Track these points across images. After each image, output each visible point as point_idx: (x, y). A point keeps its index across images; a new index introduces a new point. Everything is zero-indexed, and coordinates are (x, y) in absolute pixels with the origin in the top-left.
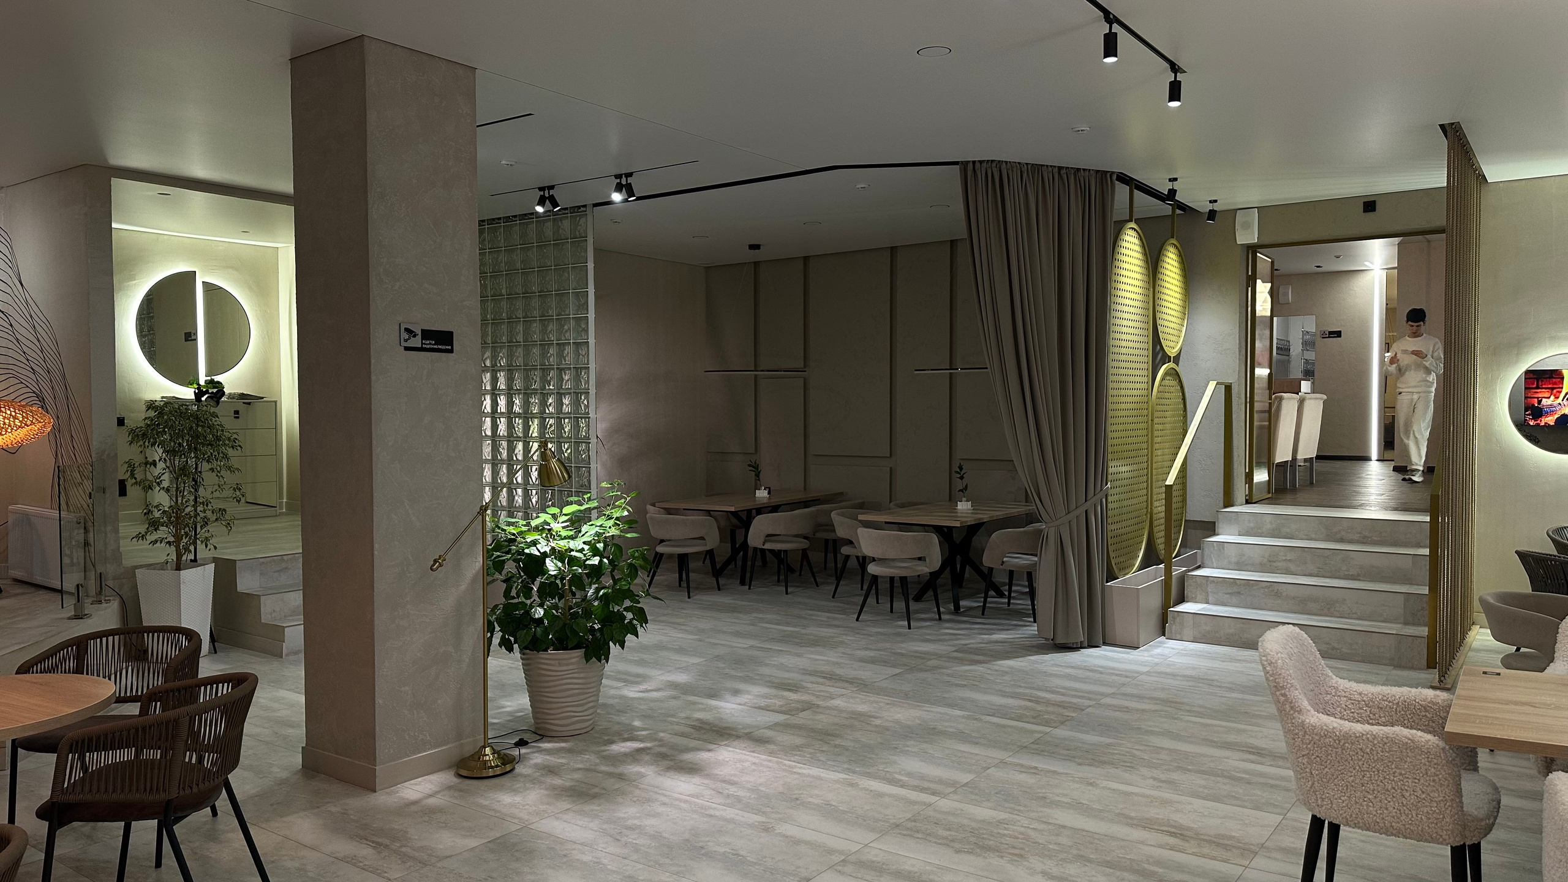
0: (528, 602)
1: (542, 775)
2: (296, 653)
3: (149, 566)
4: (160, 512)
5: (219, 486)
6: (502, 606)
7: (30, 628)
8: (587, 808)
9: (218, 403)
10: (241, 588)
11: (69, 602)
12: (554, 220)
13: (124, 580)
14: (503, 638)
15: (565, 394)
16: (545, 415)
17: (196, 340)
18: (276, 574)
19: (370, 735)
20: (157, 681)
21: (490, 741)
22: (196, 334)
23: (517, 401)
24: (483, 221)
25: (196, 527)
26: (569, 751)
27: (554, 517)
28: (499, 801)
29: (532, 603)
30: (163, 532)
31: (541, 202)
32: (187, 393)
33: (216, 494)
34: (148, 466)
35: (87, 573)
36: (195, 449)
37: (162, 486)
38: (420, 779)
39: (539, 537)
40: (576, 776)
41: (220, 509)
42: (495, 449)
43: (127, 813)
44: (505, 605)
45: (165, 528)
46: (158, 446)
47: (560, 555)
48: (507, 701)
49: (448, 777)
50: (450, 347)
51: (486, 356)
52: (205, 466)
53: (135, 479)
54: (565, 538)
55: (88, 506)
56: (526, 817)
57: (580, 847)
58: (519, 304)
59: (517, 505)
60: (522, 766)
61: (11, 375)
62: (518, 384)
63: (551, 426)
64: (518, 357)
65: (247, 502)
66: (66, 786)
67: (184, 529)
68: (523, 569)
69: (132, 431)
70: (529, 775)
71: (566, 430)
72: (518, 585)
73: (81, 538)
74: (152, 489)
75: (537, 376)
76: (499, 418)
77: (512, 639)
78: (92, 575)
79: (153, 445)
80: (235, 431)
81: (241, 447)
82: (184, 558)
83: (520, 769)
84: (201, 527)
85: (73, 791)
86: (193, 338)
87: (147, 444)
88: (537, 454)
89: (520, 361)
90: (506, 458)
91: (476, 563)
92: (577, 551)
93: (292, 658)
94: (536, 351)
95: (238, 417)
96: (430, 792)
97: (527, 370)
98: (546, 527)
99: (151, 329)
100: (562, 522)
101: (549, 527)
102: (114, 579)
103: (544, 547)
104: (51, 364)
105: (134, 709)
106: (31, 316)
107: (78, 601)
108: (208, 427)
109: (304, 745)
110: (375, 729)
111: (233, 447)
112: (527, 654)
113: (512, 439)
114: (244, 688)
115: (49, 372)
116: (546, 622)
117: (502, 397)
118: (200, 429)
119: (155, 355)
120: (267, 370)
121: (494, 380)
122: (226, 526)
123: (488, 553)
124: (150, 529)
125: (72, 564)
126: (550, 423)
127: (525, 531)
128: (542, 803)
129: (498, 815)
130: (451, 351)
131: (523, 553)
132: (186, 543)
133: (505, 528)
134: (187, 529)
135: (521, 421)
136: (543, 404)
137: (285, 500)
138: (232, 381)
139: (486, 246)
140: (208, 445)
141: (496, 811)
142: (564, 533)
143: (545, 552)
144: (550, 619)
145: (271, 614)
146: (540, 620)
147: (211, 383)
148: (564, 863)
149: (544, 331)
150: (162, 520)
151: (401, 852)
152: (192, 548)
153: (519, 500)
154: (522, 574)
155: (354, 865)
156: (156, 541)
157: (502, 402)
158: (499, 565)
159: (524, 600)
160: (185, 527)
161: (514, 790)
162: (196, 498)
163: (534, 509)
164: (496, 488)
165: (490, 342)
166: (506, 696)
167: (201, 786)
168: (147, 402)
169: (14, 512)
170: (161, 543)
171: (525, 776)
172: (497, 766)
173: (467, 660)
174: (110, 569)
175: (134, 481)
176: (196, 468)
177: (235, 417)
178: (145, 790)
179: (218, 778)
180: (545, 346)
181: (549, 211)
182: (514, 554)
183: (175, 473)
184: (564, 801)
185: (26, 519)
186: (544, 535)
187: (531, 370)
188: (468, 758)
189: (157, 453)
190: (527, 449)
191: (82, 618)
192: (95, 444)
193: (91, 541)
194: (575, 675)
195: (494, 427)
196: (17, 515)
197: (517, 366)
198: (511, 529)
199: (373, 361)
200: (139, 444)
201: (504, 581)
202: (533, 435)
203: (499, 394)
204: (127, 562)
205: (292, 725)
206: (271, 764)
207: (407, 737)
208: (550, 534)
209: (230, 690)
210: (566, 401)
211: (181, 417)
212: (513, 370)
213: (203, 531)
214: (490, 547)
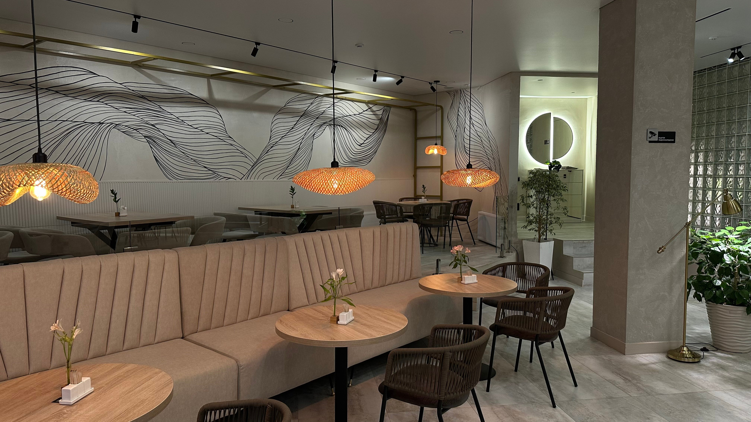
0: (712, 276)
1: (717, 369)
2: (589, 285)
3: (528, 239)
4: (533, 217)
5: (557, 207)
6: (696, 277)
7: (485, 259)
8: (744, 392)
9: (558, 170)
10: (565, 253)
11: (499, 251)
12: (740, 65)
13: (518, 244)
14: (696, 293)
15: (740, 164)
16: (727, 176)
17: (549, 143)
18: (581, 248)
19: (623, 328)
20: (533, 286)
21: (686, 345)
22: (549, 141)
23: (710, 169)
24: (696, 72)
25: (547, 225)
26: (734, 360)
27: (730, 232)
28: (691, 375)
29: (714, 277)
30: (533, 226)
31: (732, 56)
32: (546, 167)
33: (556, 211)
34: (529, 198)
35: (505, 240)
36: (548, 190)
37: (534, 206)
38: (647, 354)
39: (720, 242)
40: (738, 374)
41: (557, 217)
42: (695, 194)
43: (521, 336)
44: (697, 277)
45: (535, 224)
46: (533, 189)
47: (733, 253)
48: (697, 327)
49: (662, 357)
50: (673, 140)
51: (692, 144)
52: (552, 198)
53: (524, 203)
54: (737, 244)
55: (506, 213)
56: (706, 387)
57: (738, 410)
58: (714, 115)
59: (707, 225)
60: (705, 361)
61: (481, 161)
62: (711, 159)
63: (730, 182)
64: (711, 144)
65: (568, 216)
66: (500, 320)
67: (542, 225)
68: (710, 259)
69: (523, 183)
70: (709, 367)
71: (740, 184)
72: (706, 267)
73: (503, 226)
74: (530, 208)
75: (723, 154)
76: (698, 178)
77: (701, 295)
78: (507, 241)
79: (531, 189)
80: (565, 183)
81: (568, 190)
82: (542, 237)
83: (703, 362)
84: (549, 225)
85: (502, 322)
86: (548, 143)
87: (529, 188)
88: (720, 197)
89: (713, 146)
90: (701, 199)
91: (682, 252)
92: (744, 252)
93: (586, 287)
94: (723, 140)
95: (565, 178)
96: (653, 362)
97: (717, 152)
98: (725, 237)
99: (531, 140)
100: (736, 235)
101: (727, 237)
102: (514, 243)
103: (723, 247)
104: (495, 156)
105: (524, 296)
106: (489, 137)
107: (502, 251)
108: (554, 181)
109: (592, 326)
110: (626, 326)
111: (564, 190)
112: (710, 304)
113: (705, 189)
114: (567, 294)
115: (494, 159)
116: (722, 289)
117: (700, 166)
118: (550, 182)
119: (532, 151)
120: (580, 154)
121: (697, 157)
122: (560, 225)
123: (689, 248)
124: (529, 224)
125: (499, 236)
126: (730, 180)
127: (711, 238)
128: (716, 382)
129: (690, 381)
130: (674, 142)
131: (710, 250)
132: (543, 231)
133: (700, 235)
134: (543, 225)
135: (711, 179)
136: (726, 170)
137: (585, 216)
138: (564, 161)
139: (696, 85)
140: (553, 189)
141: (689, 380)
142: (736, 241)
143: (724, 251)
144: (725, 287)
145: (578, 266)
146: (718, 288)
147: (555, 162)
148: (728, 416)
149: (729, 129)
150: (533, 221)
151: (637, 385)
152: (545, 233)
153: (708, 222)
154: (709, 261)
155: (614, 385)
156: (531, 229)
157: (701, 170)
158: (695, 255)
159: (709, 275)
160: (543, 224)
161: (699, 372)
162: (547, 212)
163: (717, 228)
164: (694, 215)
165: (695, 137)
166: (696, 324)
167: (550, 331)
168: (529, 171)
169: (480, 214)
170: (533, 230)
171: (706, 367)
172: (690, 358)
173: (675, 301)
174: (513, 239)
175: (523, 203)
176: (548, 199)
177: (564, 177)
178: (528, 328)
179: (556, 330)
180: (729, 137)
181: (737, 61)
182: (705, 249)
183: (540, 201)
184: (730, 385)
185: (484, 216)
186: (723, 241)
187: (719, 151)
188: (674, 350)
189: (532, 192)
190: (714, 195)
191: (503, 258)
192: (509, 188)
193: (507, 227)
194: (740, 321)
195: (695, 182)
196: (481, 215)
197: (711, 149)
198: (703, 236)
199: (633, 149)
200: (526, 188)
201: (698, 264)
202: (719, 187)
203: (699, 165)
204: (520, 237)
205: (586, 317)
206: (576, 331)
207: (642, 333)
208: (727, 241)
209: (562, 294)
210: (741, 168)
211: (543, 177)
212: (708, 151)
213: (550, 226)
214: (690, 245)
